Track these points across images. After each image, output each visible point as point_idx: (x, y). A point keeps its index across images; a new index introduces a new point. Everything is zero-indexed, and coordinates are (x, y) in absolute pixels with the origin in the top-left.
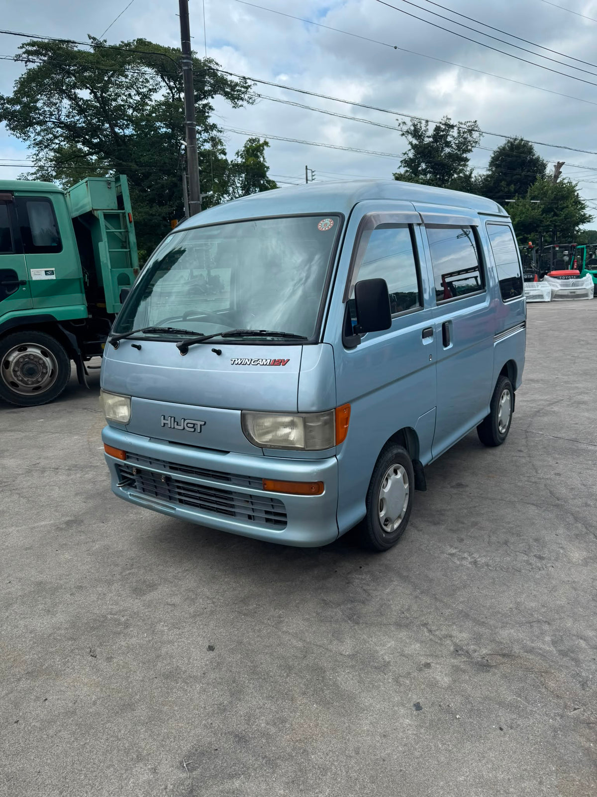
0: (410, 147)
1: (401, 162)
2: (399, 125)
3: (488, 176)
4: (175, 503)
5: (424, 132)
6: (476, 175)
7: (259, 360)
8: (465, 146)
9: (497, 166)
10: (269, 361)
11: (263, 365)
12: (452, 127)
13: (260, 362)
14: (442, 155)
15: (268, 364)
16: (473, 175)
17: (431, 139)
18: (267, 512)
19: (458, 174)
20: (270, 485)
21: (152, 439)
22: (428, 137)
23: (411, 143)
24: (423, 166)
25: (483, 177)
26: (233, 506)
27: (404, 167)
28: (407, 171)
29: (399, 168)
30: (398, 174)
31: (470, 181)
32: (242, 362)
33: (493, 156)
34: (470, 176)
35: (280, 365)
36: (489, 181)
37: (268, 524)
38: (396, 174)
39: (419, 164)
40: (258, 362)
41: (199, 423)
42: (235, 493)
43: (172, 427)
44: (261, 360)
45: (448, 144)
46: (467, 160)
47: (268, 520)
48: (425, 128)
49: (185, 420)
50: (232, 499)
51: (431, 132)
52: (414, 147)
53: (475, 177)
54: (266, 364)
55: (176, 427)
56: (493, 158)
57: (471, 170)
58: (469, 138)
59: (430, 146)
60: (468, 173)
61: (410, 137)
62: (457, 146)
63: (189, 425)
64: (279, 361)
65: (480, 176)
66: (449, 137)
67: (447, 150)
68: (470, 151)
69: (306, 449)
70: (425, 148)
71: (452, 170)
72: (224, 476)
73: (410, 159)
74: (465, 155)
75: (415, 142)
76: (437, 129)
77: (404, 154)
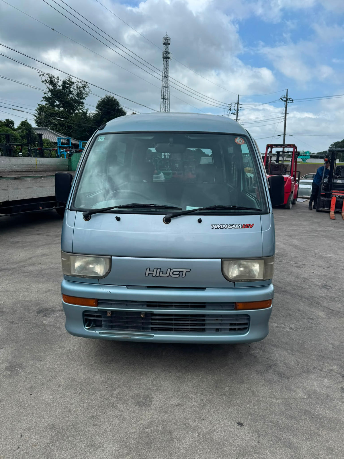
0: (48, 90)
1: (43, 98)
2: (40, 76)
3: (96, 114)
4: (148, 332)
5: (56, 83)
6: (90, 113)
7: (233, 225)
8: (80, 95)
9: (101, 110)
10: (240, 225)
11: (237, 228)
12: (73, 83)
13: (235, 227)
14: (68, 98)
15: (240, 227)
16: (88, 113)
17: (61, 88)
18: (231, 324)
19: (78, 110)
20: (240, 306)
21: (129, 287)
22: (59, 86)
23: (48, 88)
24: (57, 103)
25: (94, 115)
26: (203, 325)
27: (45, 101)
28: (47, 104)
29: (42, 101)
30: (41, 105)
31: (86, 115)
32: (220, 227)
33: (98, 103)
34: (86, 113)
35: (248, 228)
36: (97, 117)
37: (233, 332)
38: (40, 104)
39: (54, 102)
40: (233, 226)
41: (185, 271)
42: (209, 315)
43: (158, 275)
44: (235, 225)
45: (71, 92)
46: (83, 103)
47: (231, 329)
48: (57, 81)
49: (171, 270)
50: (204, 320)
51: (61, 83)
52: (51, 91)
53: (89, 114)
54: (239, 228)
55: (161, 275)
56: (98, 104)
57: (87, 109)
58: (83, 91)
59: (60, 92)
60: (85, 111)
61: (48, 84)
62: (76, 94)
63: (174, 273)
64: (248, 225)
65: (92, 113)
66: (71, 88)
67: (71, 96)
68: (84, 99)
69: (264, 279)
70: (58, 93)
71: (75, 107)
72: (201, 305)
73: (49, 97)
74: (81, 101)
75: (51, 87)
76: (64, 82)
77: (45, 93)
